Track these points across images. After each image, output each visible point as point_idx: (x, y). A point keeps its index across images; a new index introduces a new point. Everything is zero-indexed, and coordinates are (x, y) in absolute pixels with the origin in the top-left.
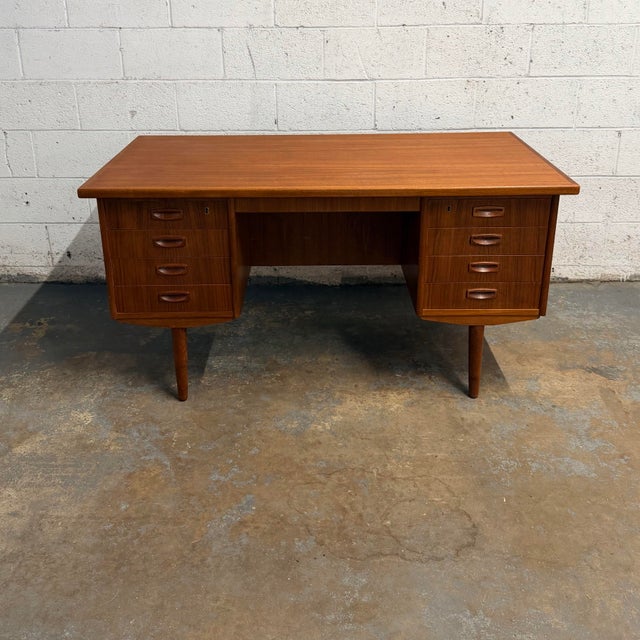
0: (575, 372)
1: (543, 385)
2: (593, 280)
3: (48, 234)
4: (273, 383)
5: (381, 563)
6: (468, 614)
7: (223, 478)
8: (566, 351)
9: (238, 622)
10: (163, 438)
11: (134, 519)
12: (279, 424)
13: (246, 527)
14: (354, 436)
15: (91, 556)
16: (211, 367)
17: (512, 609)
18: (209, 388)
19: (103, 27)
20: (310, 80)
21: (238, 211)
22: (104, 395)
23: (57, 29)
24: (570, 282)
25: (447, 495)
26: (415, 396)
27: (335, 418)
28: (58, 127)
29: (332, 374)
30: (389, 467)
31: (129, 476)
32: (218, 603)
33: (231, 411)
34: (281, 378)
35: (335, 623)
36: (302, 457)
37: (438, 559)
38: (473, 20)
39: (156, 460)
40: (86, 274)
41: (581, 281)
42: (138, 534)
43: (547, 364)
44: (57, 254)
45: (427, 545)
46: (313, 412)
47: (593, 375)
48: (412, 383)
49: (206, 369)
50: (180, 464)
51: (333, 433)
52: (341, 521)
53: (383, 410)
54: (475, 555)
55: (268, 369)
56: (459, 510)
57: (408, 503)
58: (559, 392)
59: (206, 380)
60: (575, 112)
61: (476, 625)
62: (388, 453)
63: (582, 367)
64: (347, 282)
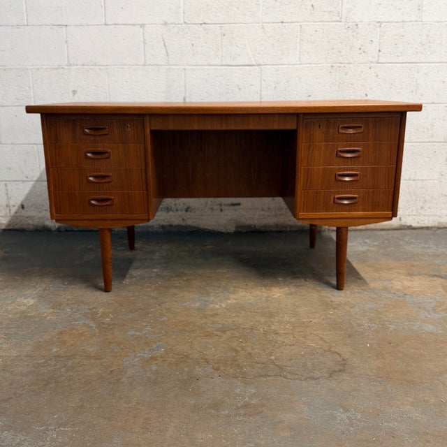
0: (421, 277)
1: (396, 283)
2: (432, 227)
3: (7, 190)
4: (180, 283)
5: (267, 381)
6: (341, 410)
7: (138, 333)
8: (413, 266)
9: (146, 416)
10: (90, 312)
11: (63, 357)
12: (185, 304)
13: (156, 360)
14: (244, 310)
15: (24, 378)
16: (131, 275)
17: (378, 408)
18: (129, 285)
19: (54, 25)
20: (211, 65)
21: (153, 128)
22: (45, 289)
23: (18, 26)
24: (414, 229)
25: (320, 342)
26: (293, 290)
27: (229, 301)
28: (17, 104)
29: (227, 278)
30: (273, 327)
31: (61, 333)
32: (130, 405)
33: (145, 297)
34: (187, 280)
35: (228, 416)
36: (202, 322)
37: (314, 379)
38: (334, 19)
39: (84, 324)
40: (35, 223)
41: (422, 228)
42: (65, 366)
43: (399, 273)
44: (14, 206)
45: (305, 371)
46: (212, 298)
47: (435, 278)
48: (291, 283)
49: (127, 276)
50: (103, 326)
51: (228, 309)
52: (234, 356)
53: (268, 297)
54: (345, 376)
55: (176, 276)
56: (330, 351)
57: (289, 347)
58: (409, 287)
59: (127, 281)
60: (414, 92)
61: (348, 418)
62: (272, 320)
63: (426, 274)
64: (240, 230)
